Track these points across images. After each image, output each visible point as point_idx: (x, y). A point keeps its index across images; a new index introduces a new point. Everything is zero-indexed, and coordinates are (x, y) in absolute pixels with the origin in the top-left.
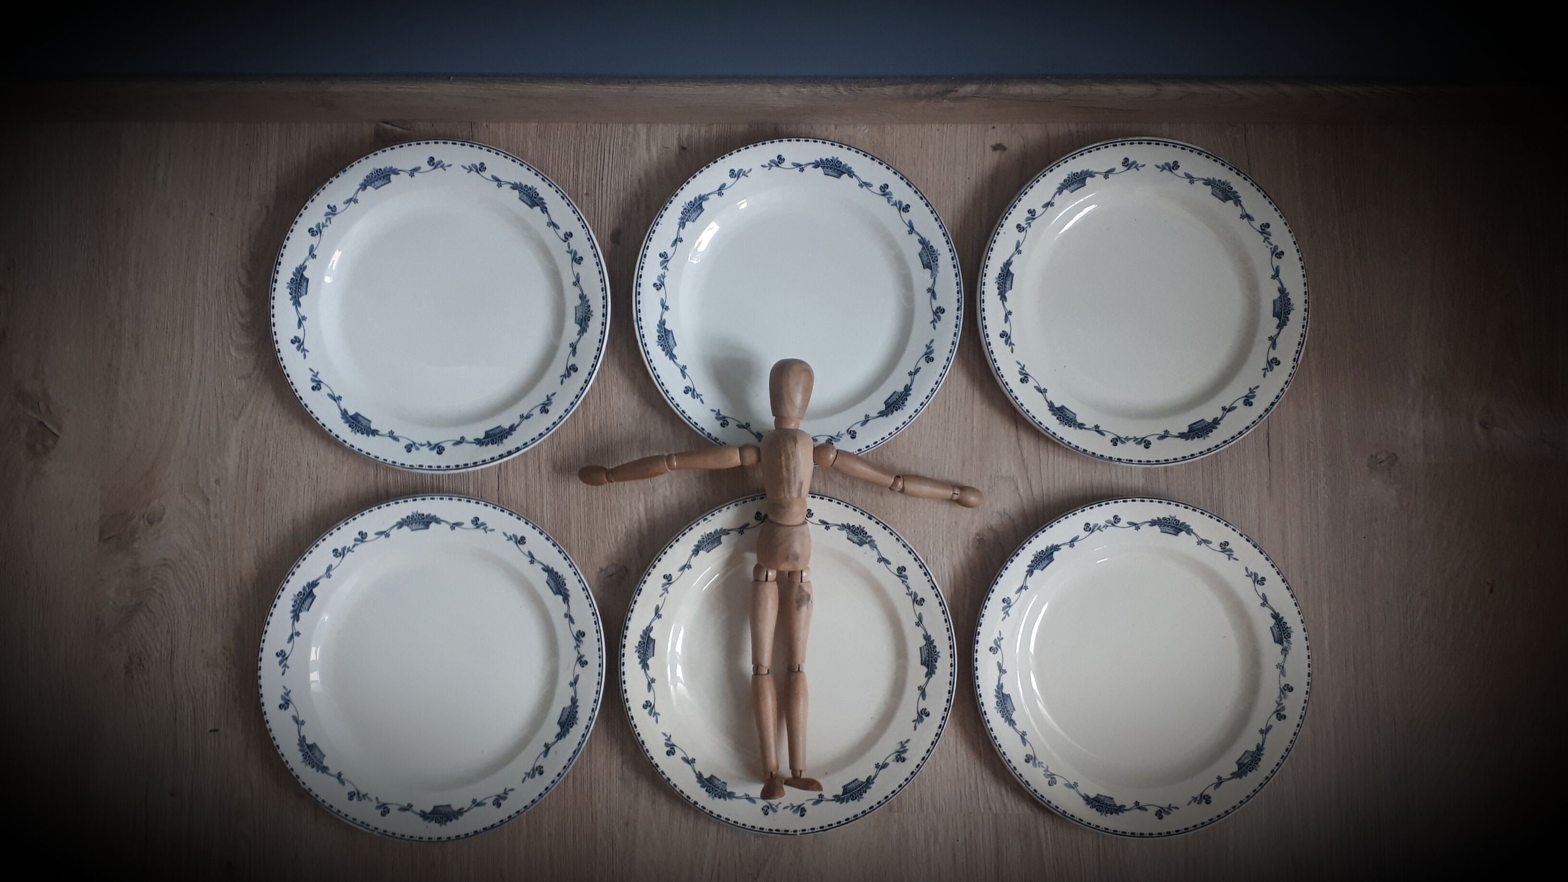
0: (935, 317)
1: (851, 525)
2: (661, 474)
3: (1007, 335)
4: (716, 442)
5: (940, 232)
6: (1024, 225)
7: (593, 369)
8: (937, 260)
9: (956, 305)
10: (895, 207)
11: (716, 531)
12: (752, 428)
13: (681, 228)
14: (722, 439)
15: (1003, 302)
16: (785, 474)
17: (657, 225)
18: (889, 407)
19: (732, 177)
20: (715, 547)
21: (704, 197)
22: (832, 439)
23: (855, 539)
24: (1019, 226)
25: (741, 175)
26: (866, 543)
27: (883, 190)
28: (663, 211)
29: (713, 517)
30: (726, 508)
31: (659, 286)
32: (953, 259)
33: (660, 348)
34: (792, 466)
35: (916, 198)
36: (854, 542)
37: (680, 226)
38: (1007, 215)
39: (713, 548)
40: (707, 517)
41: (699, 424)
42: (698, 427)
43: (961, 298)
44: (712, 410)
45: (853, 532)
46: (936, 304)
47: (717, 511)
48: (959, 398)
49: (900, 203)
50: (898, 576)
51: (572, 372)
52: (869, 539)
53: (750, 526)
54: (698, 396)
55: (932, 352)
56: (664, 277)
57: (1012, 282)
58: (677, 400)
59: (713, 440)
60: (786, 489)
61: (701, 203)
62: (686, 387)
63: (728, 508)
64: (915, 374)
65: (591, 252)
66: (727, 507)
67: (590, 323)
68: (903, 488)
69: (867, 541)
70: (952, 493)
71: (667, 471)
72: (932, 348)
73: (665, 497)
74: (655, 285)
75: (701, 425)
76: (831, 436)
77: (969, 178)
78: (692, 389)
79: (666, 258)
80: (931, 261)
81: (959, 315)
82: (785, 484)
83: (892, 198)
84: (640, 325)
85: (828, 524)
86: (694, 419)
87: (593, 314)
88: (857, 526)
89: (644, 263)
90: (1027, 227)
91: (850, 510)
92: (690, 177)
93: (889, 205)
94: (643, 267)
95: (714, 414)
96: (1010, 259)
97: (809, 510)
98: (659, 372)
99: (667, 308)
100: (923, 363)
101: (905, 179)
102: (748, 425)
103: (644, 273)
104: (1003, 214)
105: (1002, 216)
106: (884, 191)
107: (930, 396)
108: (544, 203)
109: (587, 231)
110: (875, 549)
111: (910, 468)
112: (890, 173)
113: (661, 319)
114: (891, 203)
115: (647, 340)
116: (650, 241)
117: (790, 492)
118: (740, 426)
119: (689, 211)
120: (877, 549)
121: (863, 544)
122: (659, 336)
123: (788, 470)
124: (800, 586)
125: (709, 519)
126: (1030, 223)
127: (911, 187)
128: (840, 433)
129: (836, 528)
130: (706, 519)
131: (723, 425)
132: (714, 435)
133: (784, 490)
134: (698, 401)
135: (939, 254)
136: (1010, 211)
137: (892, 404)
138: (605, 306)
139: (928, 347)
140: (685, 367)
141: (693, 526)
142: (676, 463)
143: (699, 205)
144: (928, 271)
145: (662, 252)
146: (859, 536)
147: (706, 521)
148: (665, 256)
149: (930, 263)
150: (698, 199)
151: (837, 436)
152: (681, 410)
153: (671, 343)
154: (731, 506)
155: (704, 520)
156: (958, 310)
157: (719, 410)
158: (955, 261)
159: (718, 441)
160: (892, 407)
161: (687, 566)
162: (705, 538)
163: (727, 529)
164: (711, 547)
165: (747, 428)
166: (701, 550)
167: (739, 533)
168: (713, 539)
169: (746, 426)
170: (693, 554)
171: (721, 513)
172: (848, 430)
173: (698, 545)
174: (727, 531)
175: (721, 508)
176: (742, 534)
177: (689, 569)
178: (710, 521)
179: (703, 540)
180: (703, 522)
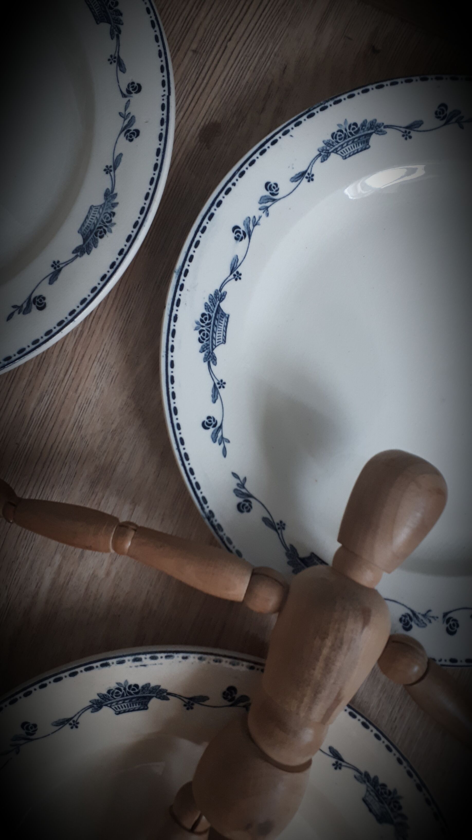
1: (381, 782)
2: (96, 550)
4: (218, 534)
7: (70, 318)
11: (147, 686)
12: (286, 533)
13: (319, 159)
14: (227, 532)
16: (317, 673)
17: (284, 134)
19: (438, 117)
20: (134, 710)
21: (379, 126)
22: (414, 619)
25: (454, 120)
26: (392, 823)
28: (305, 117)
29: (153, 662)
30: (181, 655)
31: (242, 235)
33: (197, 335)
34: (338, 664)
36: (370, 810)
37: (320, 155)
39: (129, 711)
40: (143, 657)
41: (202, 489)
42: (198, 492)
44: (235, 475)
45: (378, 794)
47: (164, 655)
51: (34, 307)
52: (399, 819)
53: (207, 703)
54: (223, 440)
56: (256, 224)
58: (184, 433)
59: (214, 527)
60: (306, 700)
61: (371, 134)
62: (209, 418)
63: (184, 658)
65: (157, 129)
66: (185, 655)
67: (101, 242)
71: (108, 551)
73: (94, 576)
74: (236, 229)
75: (204, 492)
76: (412, 611)
78: (218, 425)
79: (273, 194)
84: (181, 282)
85: (342, 760)
86: (198, 477)
87: (113, 229)
88: (390, 787)
89: (234, 184)
92: (372, 84)
94: (229, 190)
95: (234, 482)
98: (176, 372)
99: (238, 276)
102: (283, 527)
103: (227, 200)
108: (120, 22)
109: (166, 93)
113: (220, 290)
115: (181, 311)
116: (261, 154)
117: (310, 709)
118: (268, 522)
119: (345, 138)
121: (386, 822)
122: (203, 315)
123: (327, 669)
125: (145, 662)
128: (431, 614)
129: (352, 773)
130: (140, 660)
131: (240, 508)
132: (219, 519)
134: (218, 448)
138: (138, 226)
140: (222, 384)
141: (110, 661)
142: (129, 544)
143: (366, 135)
145: (272, 182)
146: (386, 806)
147: (138, 663)
148: (274, 191)
150: (368, 125)
151: (424, 616)
152: (183, 452)
153: (219, 335)
154: (192, 656)
155: (135, 660)
157: (245, 479)
159: (221, 533)
161: (71, 722)
162: (122, 688)
163: (167, 690)
164: (127, 708)
165: (279, 531)
166: (106, 705)
167: (185, 705)
168: (136, 696)
169: (277, 527)
170: (90, 707)
171: (169, 661)
172: (445, 615)
173: (106, 695)
174: (165, 694)
175: (174, 652)
176: (188, 709)
177: (72, 728)
178: (145, 666)
179: (117, 691)
180: (131, 661)
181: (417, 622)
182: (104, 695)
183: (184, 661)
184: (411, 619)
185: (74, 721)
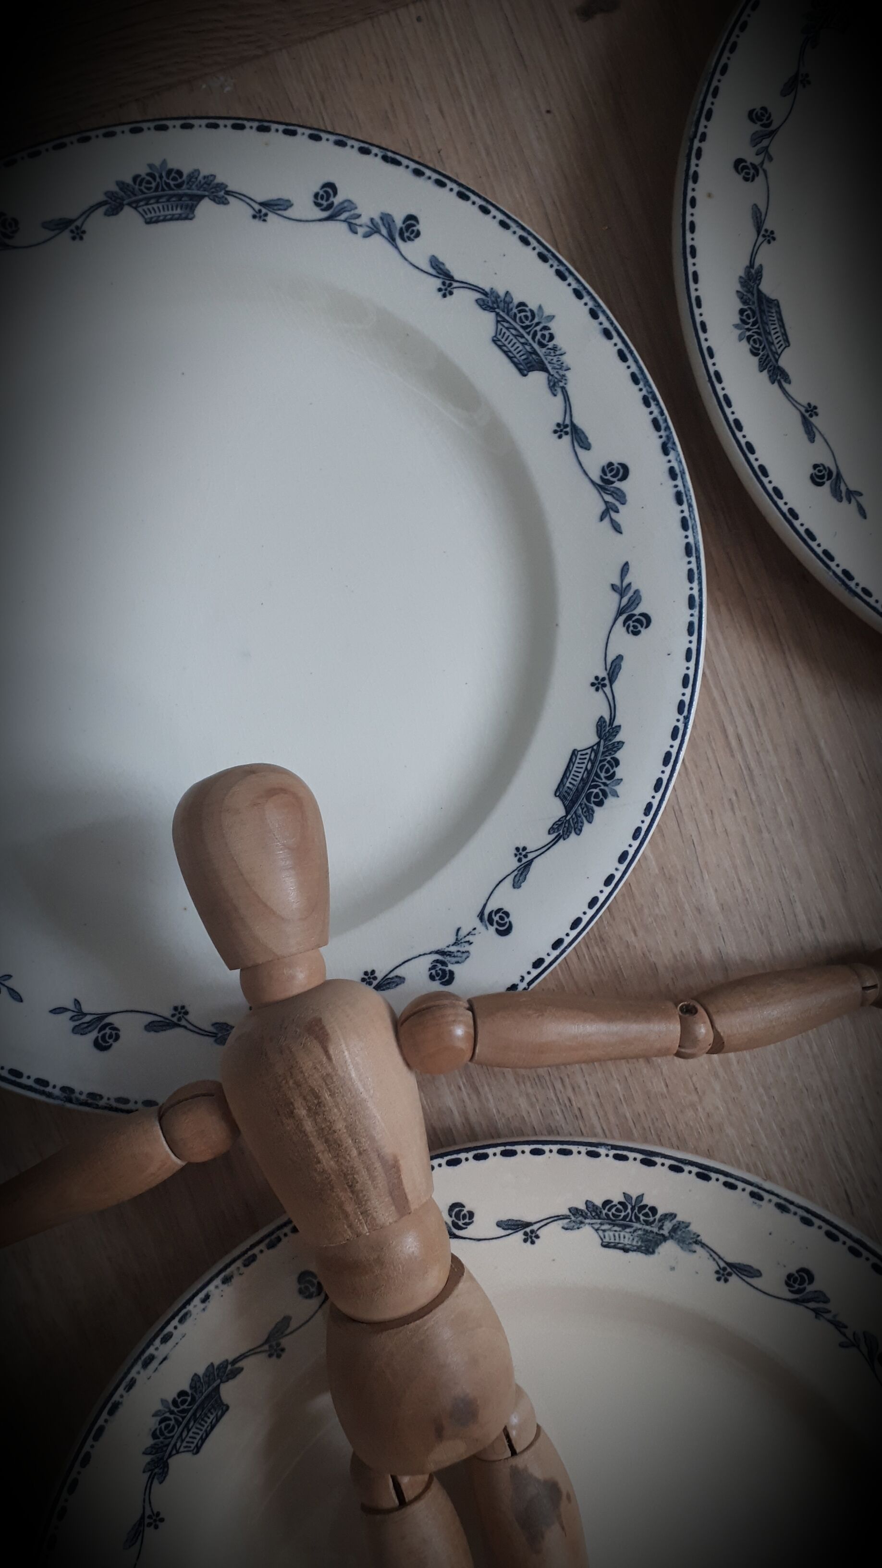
0: (608, 498)
1: (599, 1202)
3: (830, 474)
4: (97, 1107)
5: (529, 255)
6: (751, 157)
8: (552, 337)
9: (654, 441)
10: (376, 238)
11: (197, 1380)
12: (195, 1014)
14: (109, 1092)
15: (781, 386)
16: (327, 1161)
18: (573, 802)
20: (213, 1426)
22: (447, 960)
23: (626, 1237)
24: (739, 165)
26: (665, 1239)
27: (325, 203)
29: (171, 1343)
30: (197, 1300)
32: (594, 314)
34: (340, 1125)
35: (425, 187)
36: (626, 1249)
38: (696, 144)
39: (208, 1433)
40: (151, 1350)
43: (662, 413)
44: (57, 1011)
45: (613, 1221)
46: (594, 462)
48: (756, 705)
49: (386, 219)
50: (795, 1301)
52: (668, 1226)
53: (294, 1324)
55: (636, 598)
57: (782, 326)
59: (85, 1104)
60: (350, 1208)
63: (205, 1298)
64: (611, 682)
66: (202, 1295)
68: (717, 1035)
69: (665, 1232)
70: (858, 988)
72: (634, 588)
75: (31, 1072)
76: (437, 952)
77: (548, 112)
80: (536, 346)
81: (674, 464)
82: (344, 1195)
83: (359, 216)
85: (529, 1224)
88: (617, 1198)
90: (762, 163)
91: (579, 1160)
93: (357, 239)
96: (752, 265)
97: (456, 1208)
100: (622, 641)
101: (375, 150)
102: (181, 1011)
104: (685, 144)
105: (684, 151)
106: (331, 206)
107: (681, 725)
110: (697, 1248)
111: (699, 951)
112: (326, 146)
114: (361, 231)
117: (365, 1213)
118: (156, 1026)
120: (703, 1245)
121: (657, 1245)
123: (334, 1145)
124: (516, 1473)
125: (160, 1355)
126: (766, 149)
127: (399, 163)
128: (463, 933)
129: (556, 1227)
130: (152, 1358)
131: (101, 1045)
132: (81, 1087)
133: (347, 1216)
134: (0, 999)
135: (551, 318)
136: (701, 129)
137: (578, 792)
139: (620, 590)
144: (538, 378)
146: (636, 1225)
147: (154, 1364)
149: (535, 352)
151: (456, 944)
154: (211, 1288)
155: (145, 1365)
156: (666, 452)
157: (76, 1003)
158: (602, 318)
159: (102, 1103)
160: (583, 800)
161: (147, 1521)
162: (168, 1415)
163: (227, 1360)
164: (201, 1433)
165: (183, 1023)
166: (170, 1456)
167: (270, 1356)
168: (195, 1407)
169: (175, 1019)
170: (151, 1479)
171: (189, 1322)
172: (481, 916)
173: (155, 1444)
174: (229, 1367)
175: (184, 1306)
176: (279, 1356)
177: (156, 1527)
178: (165, 1359)
179: (163, 1425)
180: (142, 1371)
181: (454, 960)
182: (152, 1447)
183: (207, 1303)
184: (443, 963)
185: (150, 1517)
